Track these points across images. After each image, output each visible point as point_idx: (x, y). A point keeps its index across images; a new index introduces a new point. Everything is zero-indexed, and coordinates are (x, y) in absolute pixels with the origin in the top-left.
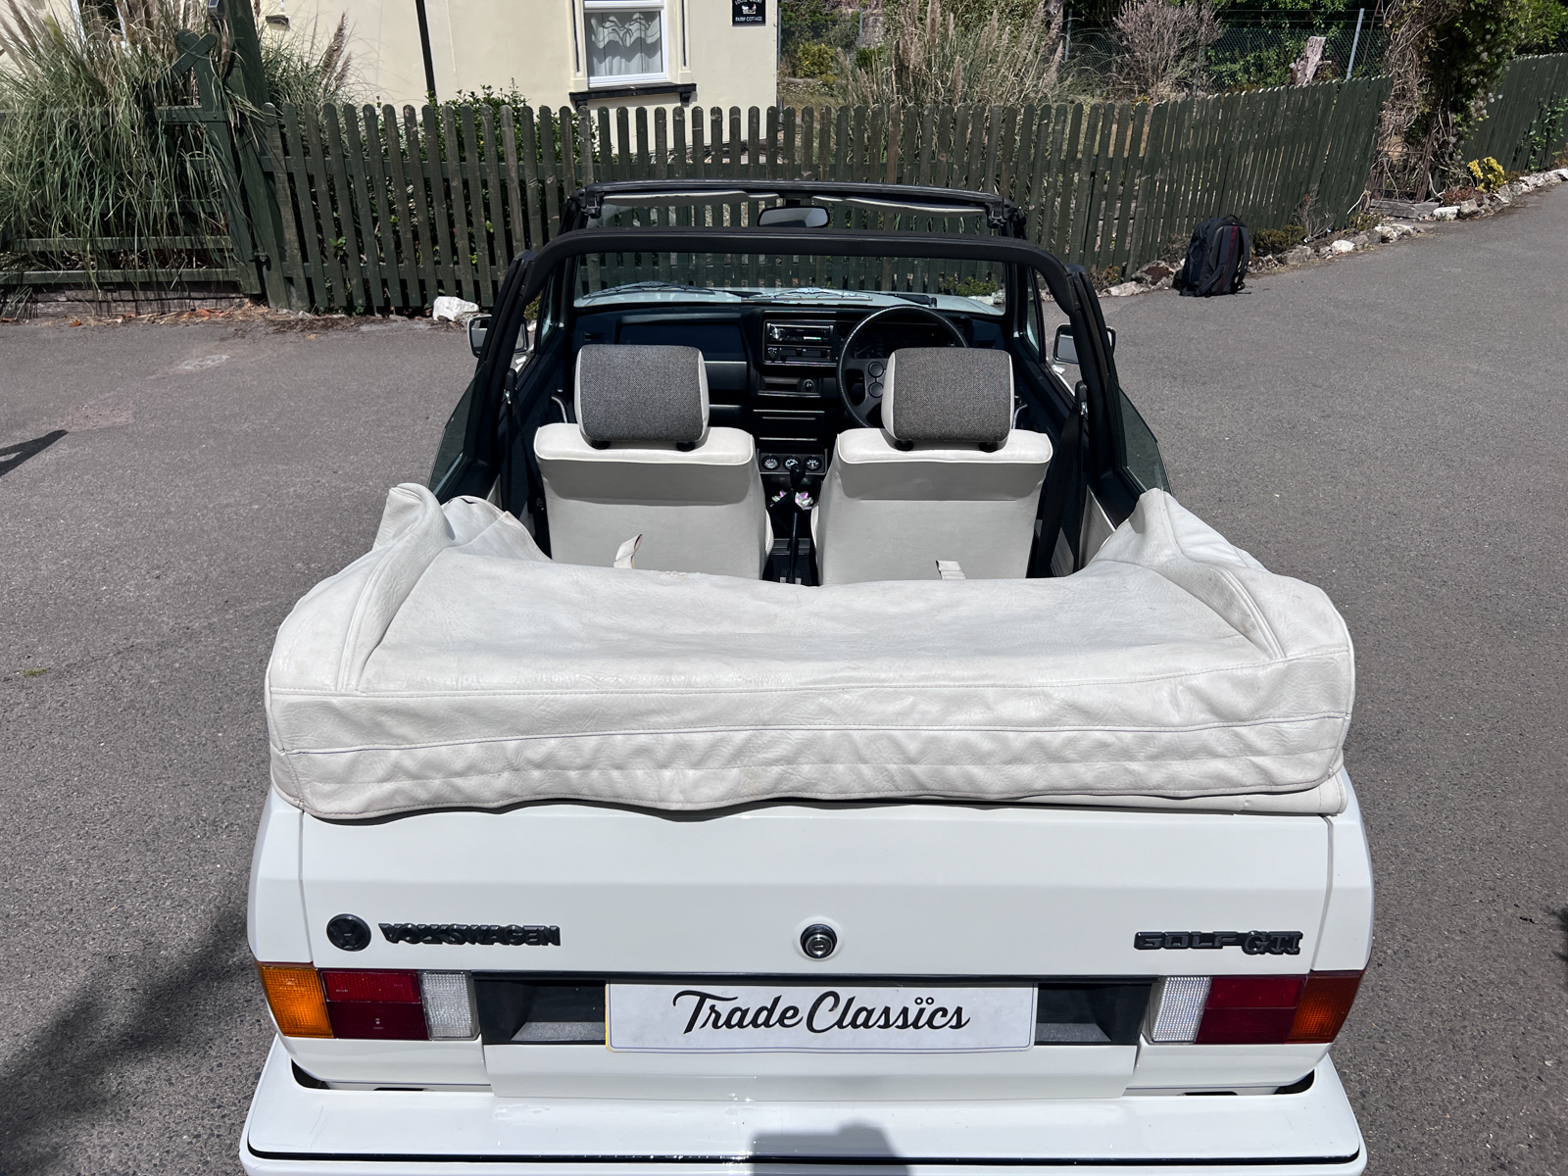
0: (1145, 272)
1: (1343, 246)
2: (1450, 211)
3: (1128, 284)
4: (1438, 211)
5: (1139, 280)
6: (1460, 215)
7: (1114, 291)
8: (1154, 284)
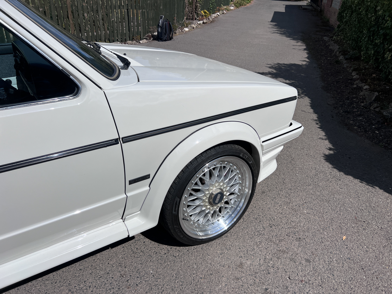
0: (147, 37)
1: (187, 29)
2: (201, 22)
3: (144, 40)
4: (199, 22)
5: (146, 39)
6: (203, 23)
7: (141, 42)
8: (150, 40)
